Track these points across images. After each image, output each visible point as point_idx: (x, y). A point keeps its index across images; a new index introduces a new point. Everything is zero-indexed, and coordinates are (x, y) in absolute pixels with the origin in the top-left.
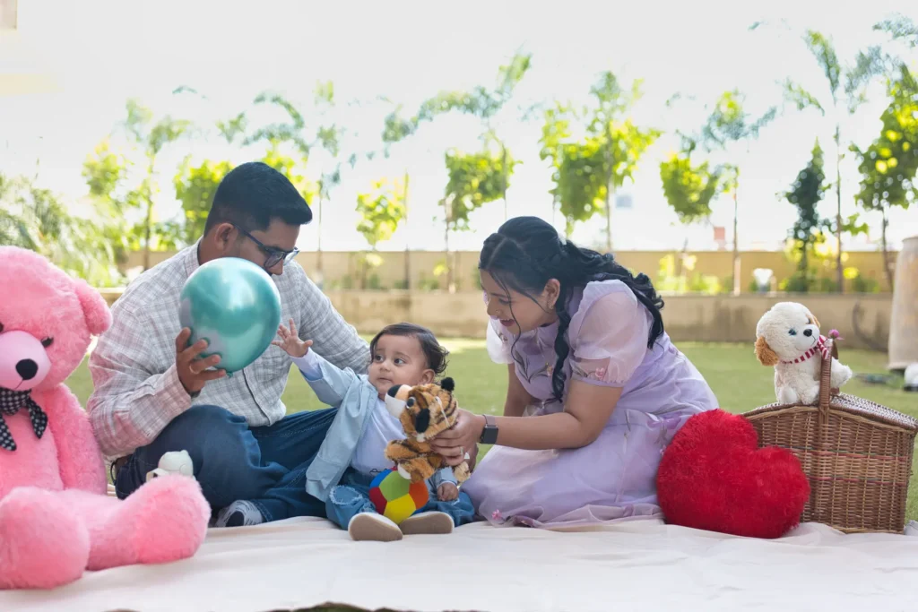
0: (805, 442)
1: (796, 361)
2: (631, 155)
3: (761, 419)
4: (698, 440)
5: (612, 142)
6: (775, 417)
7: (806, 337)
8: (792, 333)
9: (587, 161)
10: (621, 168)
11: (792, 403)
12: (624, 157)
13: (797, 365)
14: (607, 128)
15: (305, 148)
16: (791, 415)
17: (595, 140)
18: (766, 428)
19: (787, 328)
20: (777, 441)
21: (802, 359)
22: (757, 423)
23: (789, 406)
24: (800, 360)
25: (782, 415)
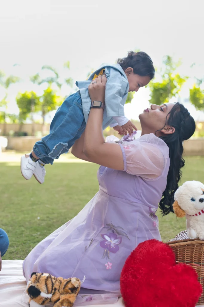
0: (201, 260)
1: (196, 215)
2: (178, 86)
3: (177, 246)
4: (142, 259)
5: (171, 81)
6: (185, 246)
7: (200, 203)
8: (193, 200)
9: (162, 89)
10: (174, 91)
11: (193, 239)
12: (175, 87)
13: (196, 217)
14: (169, 76)
15: (60, 85)
16: (193, 245)
17: (164, 80)
18: (179, 251)
19: (190, 197)
20: (185, 259)
21: (200, 214)
22: (175, 248)
23: (193, 240)
24: (198, 214)
25: (188, 245)
